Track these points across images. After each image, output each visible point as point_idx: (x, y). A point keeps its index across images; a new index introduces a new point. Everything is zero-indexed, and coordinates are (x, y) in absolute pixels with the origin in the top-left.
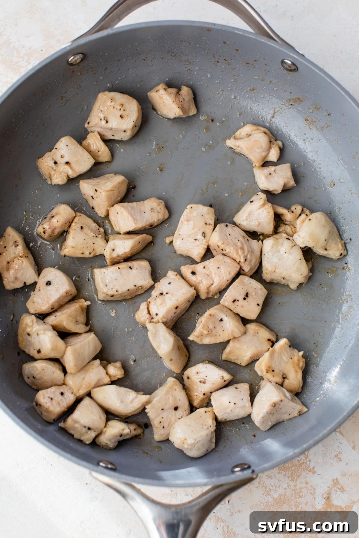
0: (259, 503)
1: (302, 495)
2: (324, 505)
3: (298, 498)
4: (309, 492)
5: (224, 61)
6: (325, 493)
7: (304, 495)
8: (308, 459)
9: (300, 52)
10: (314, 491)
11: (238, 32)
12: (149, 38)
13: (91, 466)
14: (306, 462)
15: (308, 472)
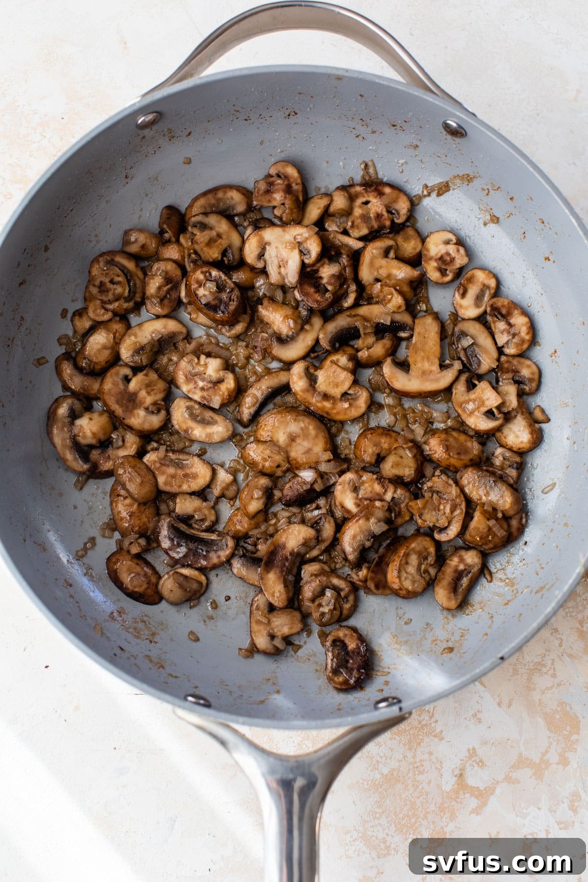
0: (361, 781)
1: (424, 770)
2: (454, 785)
3: (418, 775)
4: (433, 766)
5: (361, 121)
6: (457, 768)
7: (426, 771)
8: (433, 720)
9: (470, 110)
10: (441, 766)
11: (381, 82)
12: (253, 90)
13: (177, 701)
14: (431, 724)
15: (432, 738)
